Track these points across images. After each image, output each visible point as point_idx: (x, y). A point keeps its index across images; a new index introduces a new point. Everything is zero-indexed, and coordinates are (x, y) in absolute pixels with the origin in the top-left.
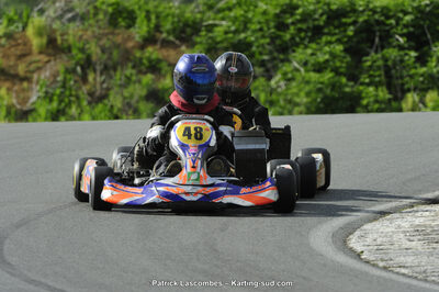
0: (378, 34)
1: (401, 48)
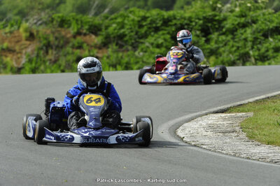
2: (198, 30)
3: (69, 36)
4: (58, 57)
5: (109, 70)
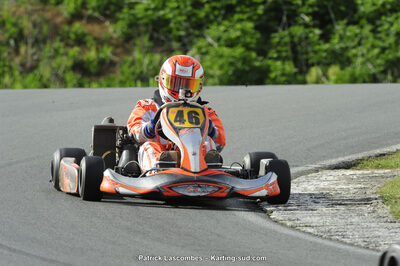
0: (285, 13)
1: (306, 26)
3: (59, 20)
4: (38, 60)
5: (136, 86)
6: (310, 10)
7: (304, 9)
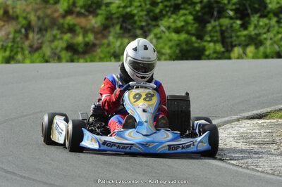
0: (216, 9)
1: (231, 18)
2: (231, 10)
3: (56, 15)
4: (42, 43)
5: (111, 61)
6: (234, 7)
7: (229, 7)
